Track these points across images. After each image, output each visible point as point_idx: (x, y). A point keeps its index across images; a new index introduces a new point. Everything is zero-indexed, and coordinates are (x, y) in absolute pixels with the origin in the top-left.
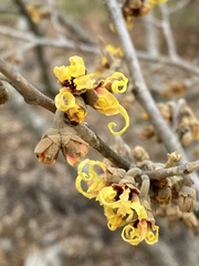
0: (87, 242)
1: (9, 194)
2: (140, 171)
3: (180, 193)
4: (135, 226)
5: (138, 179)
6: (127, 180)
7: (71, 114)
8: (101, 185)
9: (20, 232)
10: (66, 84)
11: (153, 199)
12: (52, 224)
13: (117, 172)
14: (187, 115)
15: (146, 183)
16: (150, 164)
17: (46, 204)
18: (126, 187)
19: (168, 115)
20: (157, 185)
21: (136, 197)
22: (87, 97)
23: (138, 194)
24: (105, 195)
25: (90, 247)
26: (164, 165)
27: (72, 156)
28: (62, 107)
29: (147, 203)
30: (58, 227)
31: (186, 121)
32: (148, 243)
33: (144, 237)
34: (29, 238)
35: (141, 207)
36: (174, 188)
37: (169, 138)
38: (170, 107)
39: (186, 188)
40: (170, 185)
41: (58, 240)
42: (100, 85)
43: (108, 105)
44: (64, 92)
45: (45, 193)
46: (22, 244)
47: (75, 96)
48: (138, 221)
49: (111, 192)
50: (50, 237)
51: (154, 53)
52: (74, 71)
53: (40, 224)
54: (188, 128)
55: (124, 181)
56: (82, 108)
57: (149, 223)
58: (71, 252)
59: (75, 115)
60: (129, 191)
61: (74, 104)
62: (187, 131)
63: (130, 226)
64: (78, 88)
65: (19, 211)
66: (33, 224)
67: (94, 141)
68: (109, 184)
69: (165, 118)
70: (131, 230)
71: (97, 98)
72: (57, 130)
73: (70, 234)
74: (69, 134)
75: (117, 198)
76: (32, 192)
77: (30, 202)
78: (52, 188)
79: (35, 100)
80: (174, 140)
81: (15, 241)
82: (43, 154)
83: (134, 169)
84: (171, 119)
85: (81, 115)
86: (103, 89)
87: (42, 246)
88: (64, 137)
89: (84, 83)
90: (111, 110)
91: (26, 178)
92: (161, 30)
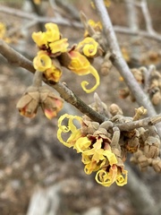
0: (81, 182)
1: (18, 144)
2: (112, 124)
3: (146, 142)
4: (108, 170)
5: (110, 130)
6: (101, 131)
7: (48, 74)
8: (78, 135)
9: (26, 175)
10: (43, 48)
11: (123, 148)
12: (52, 168)
13: (92, 124)
14: (157, 78)
15: (117, 134)
16: (121, 118)
17: (47, 152)
18: (100, 138)
19: (141, 78)
20: (126, 135)
21: (108, 146)
22: (62, 59)
23: (109, 143)
24: (81, 144)
25: (83, 187)
26: (132, 119)
27: (49, 111)
28: (39, 68)
29: (118, 151)
30: (57, 171)
31: (156, 83)
32: (119, 184)
33: (115, 180)
34: (33, 179)
35: (112, 155)
36: (141, 138)
37: (142, 98)
38: (142, 71)
39: (151, 138)
40: (138, 135)
41: (57, 181)
42: (73, 49)
43: (80, 66)
44: (41, 55)
45: (46, 143)
46: (28, 184)
47: (52, 58)
48: (110, 166)
49: (86, 141)
50: (51, 178)
51: (134, 28)
52: (50, 36)
53: (43, 168)
54: (157, 89)
55: (98, 132)
56: (57, 69)
57: (120, 168)
58: (67, 190)
59: (52, 75)
60: (101, 140)
61: (50, 65)
62: (156, 91)
63: (103, 171)
64: (54, 52)
65: (25, 158)
66: (37, 168)
67: (71, 98)
68: (84, 135)
69: (138, 81)
70: (104, 174)
71: (70, 60)
72: (36, 88)
73: (67, 176)
74: (47, 92)
75: (91, 147)
76: (36, 143)
77: (34, 150)
78: (52, 139)
79: (16, 62)
80: (146, 98)
81: (22, 182)
82: (24, 109)
83: (107, 122)
84: (143, 81)
85: (57, 74)
86: (76, 53)
87: (44, 186)
88: (42, 94)
89: (59, 46)
90: (83, 70)
91: (31, 132)
92: (140, 9)
